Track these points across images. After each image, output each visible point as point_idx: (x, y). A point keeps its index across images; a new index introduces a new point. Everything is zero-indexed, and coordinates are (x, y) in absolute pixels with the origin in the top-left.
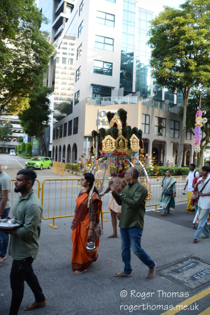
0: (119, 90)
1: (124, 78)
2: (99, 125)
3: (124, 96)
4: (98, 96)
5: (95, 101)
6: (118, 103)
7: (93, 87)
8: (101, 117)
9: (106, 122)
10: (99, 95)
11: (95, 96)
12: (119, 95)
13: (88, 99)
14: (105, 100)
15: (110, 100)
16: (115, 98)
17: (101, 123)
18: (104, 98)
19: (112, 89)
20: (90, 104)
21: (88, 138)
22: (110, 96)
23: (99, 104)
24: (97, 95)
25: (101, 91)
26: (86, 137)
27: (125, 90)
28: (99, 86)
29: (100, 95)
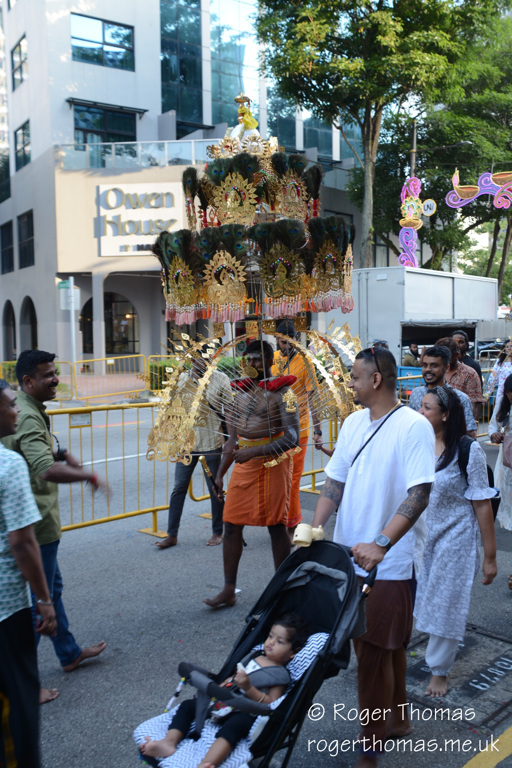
0: (159, 117)
1: (174, 78)
2: (105, 234)
3: (178, 138)
4: (92, 141)
5: (84, 156)
6: (157, 161)
7: (76, 111)
8: (108, 207)
9: (125, 223)
10: (95, 137)
11: (85, 141)
12: (162, 135)
13: (63, 154)
14: (119, 152)
15: (133, 154)
16: (148, 145)
17: (109, 229)
18: (113, 148)
19: (138, 116)
20: (67, 170)
21: (72, 279)
22: (133, 138)
23: (98, 167)
24: (89, 136)
25: (102, 123)
26: (65, 276)
27: (180, 120)
28: (95, 105)
29: (99, 138)
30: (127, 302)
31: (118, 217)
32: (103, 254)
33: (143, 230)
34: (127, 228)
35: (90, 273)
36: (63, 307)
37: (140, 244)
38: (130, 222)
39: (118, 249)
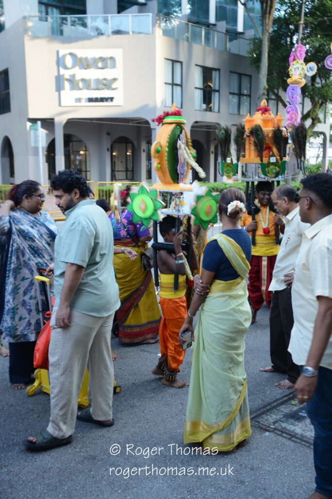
2: (63, 89)
3: (119, 12)
4: (52, 14)
5: (46, 26)
6: (103, 32)
8: (66, 68)
9: (79, 80)
10: (54, 10)
11: (47, 14)
12: (106, 10)
14: (73, 24)
15: (85, 24)
17: (67, 85)
18: (69, 19)
20: (35, 37)
21: (39, 123)
22: (84, 12)
23: (57, 35)
24: (50, 10)
26: (34, 121)
29: (58, 11)
30: (81, 141)
31: (73, 76)
32: (62, 105)
33: (93, 86)
34: (81, 85)
35: (53, 119)
36: (33, 145)
37: (91, 97)
38: (83, 80)
39: (74, 100)
